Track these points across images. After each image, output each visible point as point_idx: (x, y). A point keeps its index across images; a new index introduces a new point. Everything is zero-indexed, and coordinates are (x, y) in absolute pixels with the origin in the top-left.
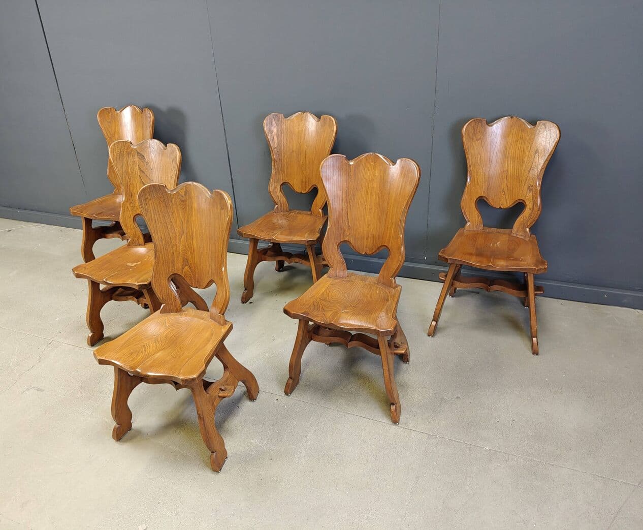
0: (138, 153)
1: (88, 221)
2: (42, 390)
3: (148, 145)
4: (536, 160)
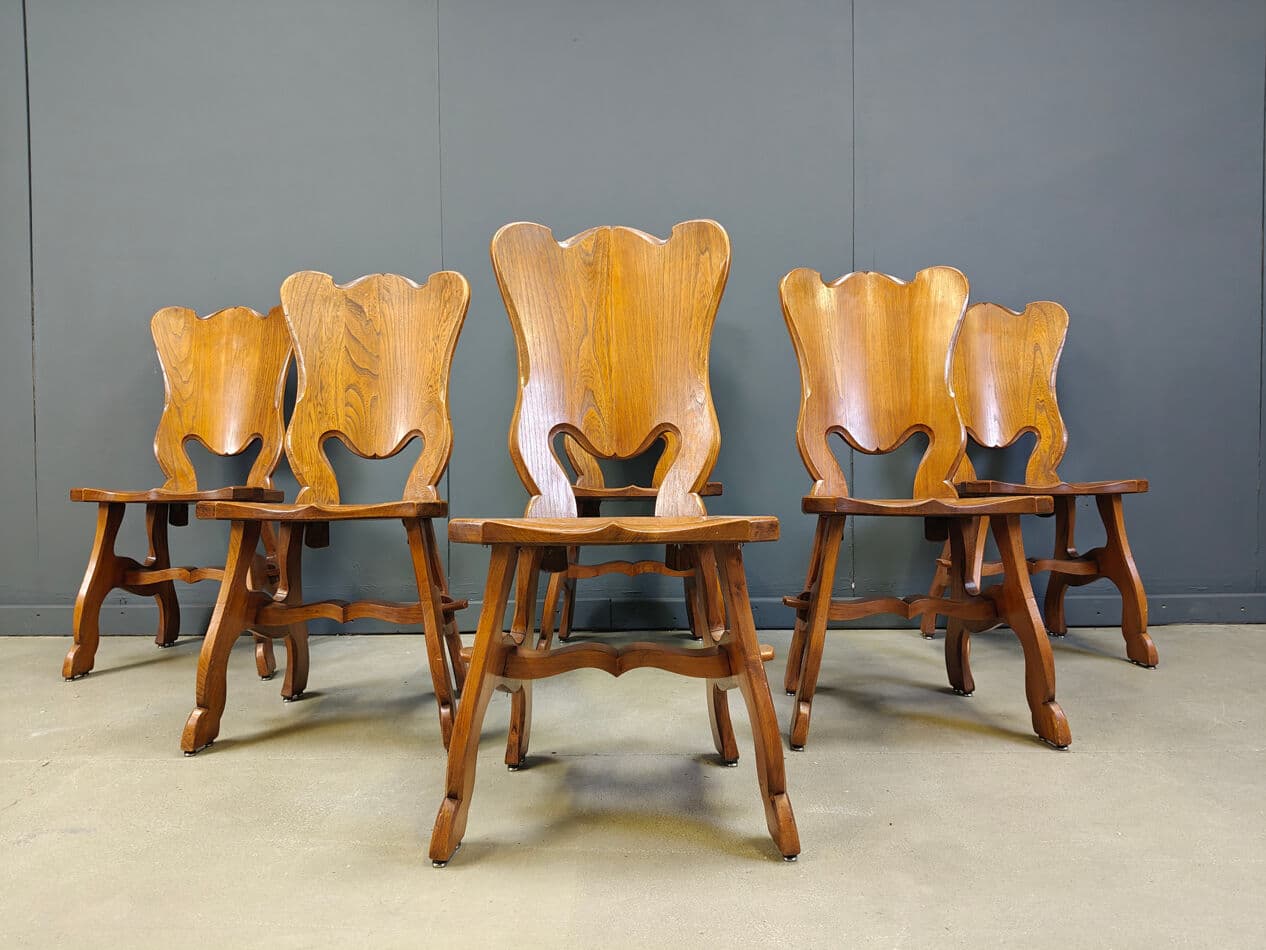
0: (349, 301)
3: (375, 286)
4: (1039, 361)
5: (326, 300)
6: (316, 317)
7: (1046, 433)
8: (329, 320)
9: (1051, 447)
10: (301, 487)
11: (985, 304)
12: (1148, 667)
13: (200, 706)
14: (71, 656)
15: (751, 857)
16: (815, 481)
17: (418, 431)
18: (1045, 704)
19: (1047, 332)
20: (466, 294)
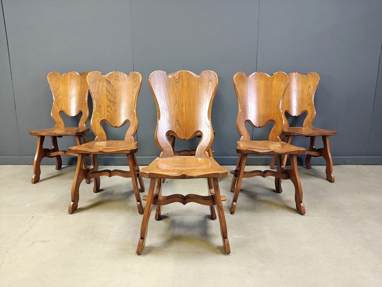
3: (114, 75)
4: (310, 91)
5: (100, 80)
6: (97, 86)
7: (310, 113)
8: (101, 86)
9: (311, 117)
10: (96, 137)
11: (295, 72)
12: (331, 182)
13: (72, 201)
14: (34, 177)
15: (218, 253)
16: (241, 136)
17: (128, 120)
18: (300, 203)
19: (313, 82)
20: (141, 79)
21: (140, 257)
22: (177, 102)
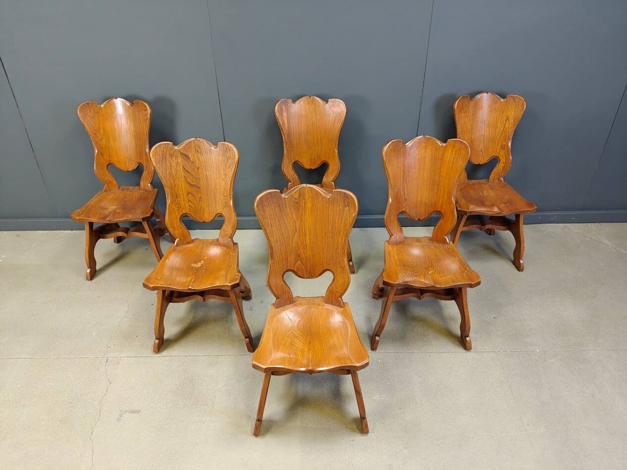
0: (182, 154)
1: (91, 224)
2: (138, 412)
3: (193, 145)
4: (507, 126)
5: (171, 155)
6: (169, 165)
7: (503, 160)
8: (174, 164)
11: (487, 93)
14: (88, 272)
17: (221, 213)
19: (514, 111)
20: (237, 157)
21: (259, 440)
22: (298, 230)
